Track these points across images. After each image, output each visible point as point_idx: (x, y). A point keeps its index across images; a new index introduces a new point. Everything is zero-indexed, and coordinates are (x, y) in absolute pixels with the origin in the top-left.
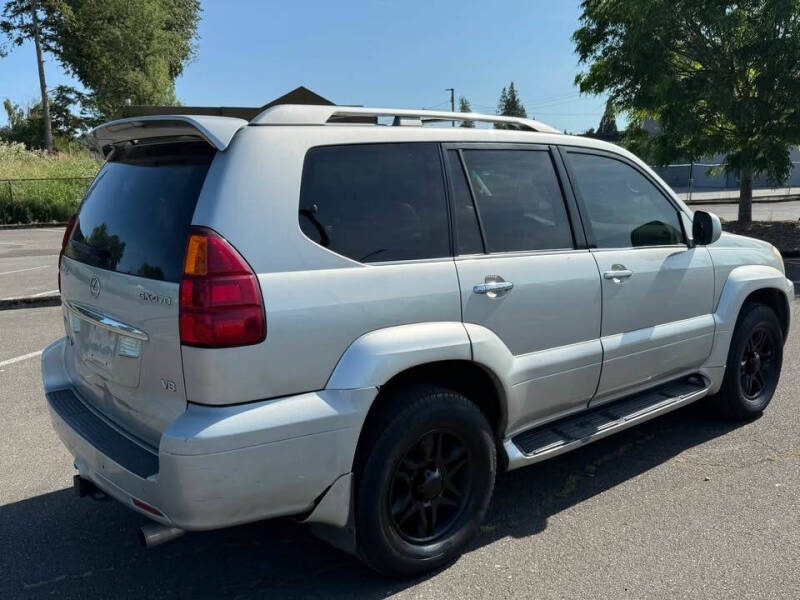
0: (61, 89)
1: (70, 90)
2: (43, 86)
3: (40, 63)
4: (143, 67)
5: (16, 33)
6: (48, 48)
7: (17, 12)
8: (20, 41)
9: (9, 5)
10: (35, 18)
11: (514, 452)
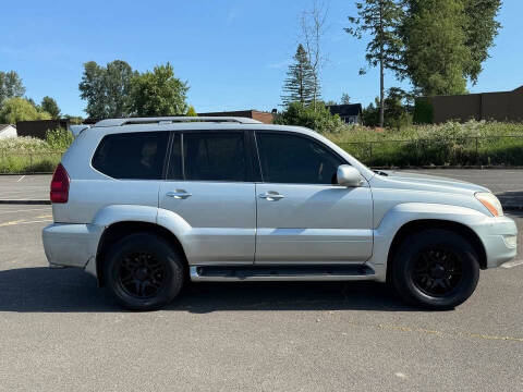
0: (392, 89)
1: (397, 90)
2: (382, 88)
3: (382, 75)
4: (443, 72)
5: (373, 59)
6: (388, 66)
7: (374, 48)
8: (375, 63)
9: (370, 44)
10: (382, 50)
11: (195, 275)
